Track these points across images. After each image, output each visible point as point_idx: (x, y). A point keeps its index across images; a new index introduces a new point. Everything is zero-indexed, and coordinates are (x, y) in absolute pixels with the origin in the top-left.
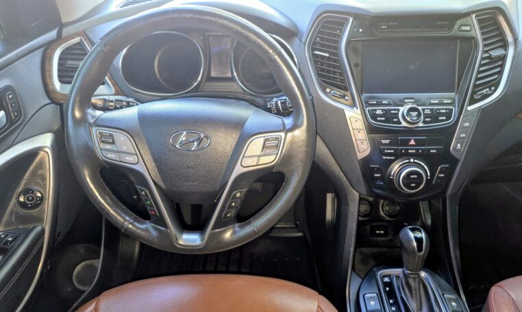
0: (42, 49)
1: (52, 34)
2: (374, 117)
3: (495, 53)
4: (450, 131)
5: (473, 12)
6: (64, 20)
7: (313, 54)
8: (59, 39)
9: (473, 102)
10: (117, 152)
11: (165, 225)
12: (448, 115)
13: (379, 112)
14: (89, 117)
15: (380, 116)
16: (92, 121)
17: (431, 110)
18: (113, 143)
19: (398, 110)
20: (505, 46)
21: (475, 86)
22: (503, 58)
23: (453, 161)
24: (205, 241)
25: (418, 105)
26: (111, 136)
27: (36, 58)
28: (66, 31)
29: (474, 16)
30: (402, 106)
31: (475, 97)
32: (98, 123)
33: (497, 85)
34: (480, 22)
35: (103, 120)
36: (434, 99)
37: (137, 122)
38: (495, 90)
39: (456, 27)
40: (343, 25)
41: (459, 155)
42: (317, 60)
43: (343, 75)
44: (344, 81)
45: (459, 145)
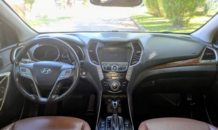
0: (12, 49)
1: (16, 45)
2: (105, 68)
3: (138, 52)
4: (126, 72)
5: (131, 41)
6: (20, 41)
7: (89, 52)
8: (17, 46)
9: (131, 65)
10: (26, 74)
11: (37, 95)
12: (125, 68)
13: (106, 67)
14: (20, 64)
15: (106, 68)
16: (20, 66)
17: (120, 67)
18: (25, 71)
19: (111, 67)
20: (141, 50)
21: (132, 61)
22: (140, 53)
23: (127, 81)
24: (48, 100)
25: (117, 65)
26: (25, 69)
27: (10, 51)
28: (20, 44)
29: (131, 43)
30: (112, 65)
31: (132, 63)
32: (22, 66)
33: (138, 60)
34: (133, 44)
35: (24, 65)
36: (121, 64)
37: (33, 66)
38: (138, 62)
39: (126, 45)
40: (97, 44)
41: (129, 80)
42: (90, 53)
43: (96, 57)
44: (97, 58)
45: (128, 77)
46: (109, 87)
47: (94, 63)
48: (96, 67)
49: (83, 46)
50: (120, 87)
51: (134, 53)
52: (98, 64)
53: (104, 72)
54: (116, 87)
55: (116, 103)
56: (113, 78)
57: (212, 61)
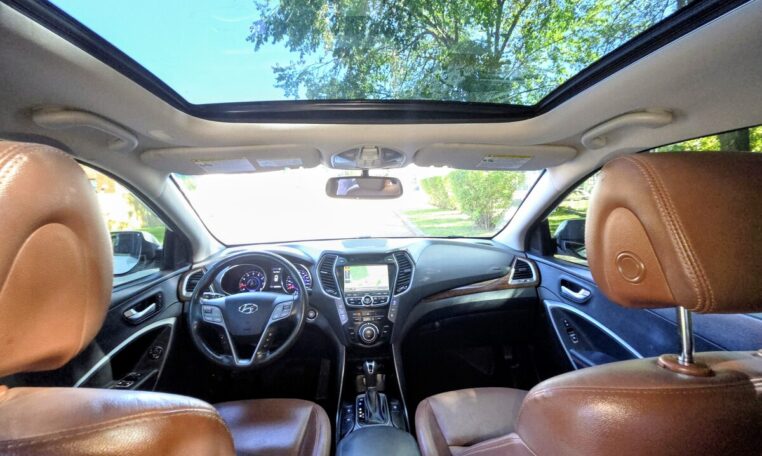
0: (180, 275)
1: (187, 268)
2: (349, 302)
3: (406, 271)
4: (387, 307)
5: (393, 253)
6: (195, 261)
7: (321, 274)
8: (191, 269)
9: (396, 293)
11: (231, 354)
12: (385, 300)
13: (352, 300)
14: (201, 301)
17: (377, 298)
18: (211, 312)
19: (361, 298)
20: (411, 268)
21: (397, 286)
22: (410, 273)
23: (390, 324)
24: (251, 363)
27: (176, 279)
28: (195, 266)
30: (363, 296)
31: (398, 291)
32: (205, 304)
33: (408, 285)
34: (397, 257)
35: (208, 303)
36: (378, 293)
37: (224, 303)
38: (407, 288)
39: (385, 259)
40: (334, 259)
41: (393, 320)
42: (322, 276)
43: (334, 282)
44: (335, 285)
45: (392, 316)
46: (359, 337)
47: (331, 294)
48: (333, 300)
49: (309, 264)
50: (379, 336)
51: (399, 273)
52: (338, 296)
53: (349, 309)
54: (372, 336)
55: (373, 364)
56: (365, 319)
57: (528, 280)
